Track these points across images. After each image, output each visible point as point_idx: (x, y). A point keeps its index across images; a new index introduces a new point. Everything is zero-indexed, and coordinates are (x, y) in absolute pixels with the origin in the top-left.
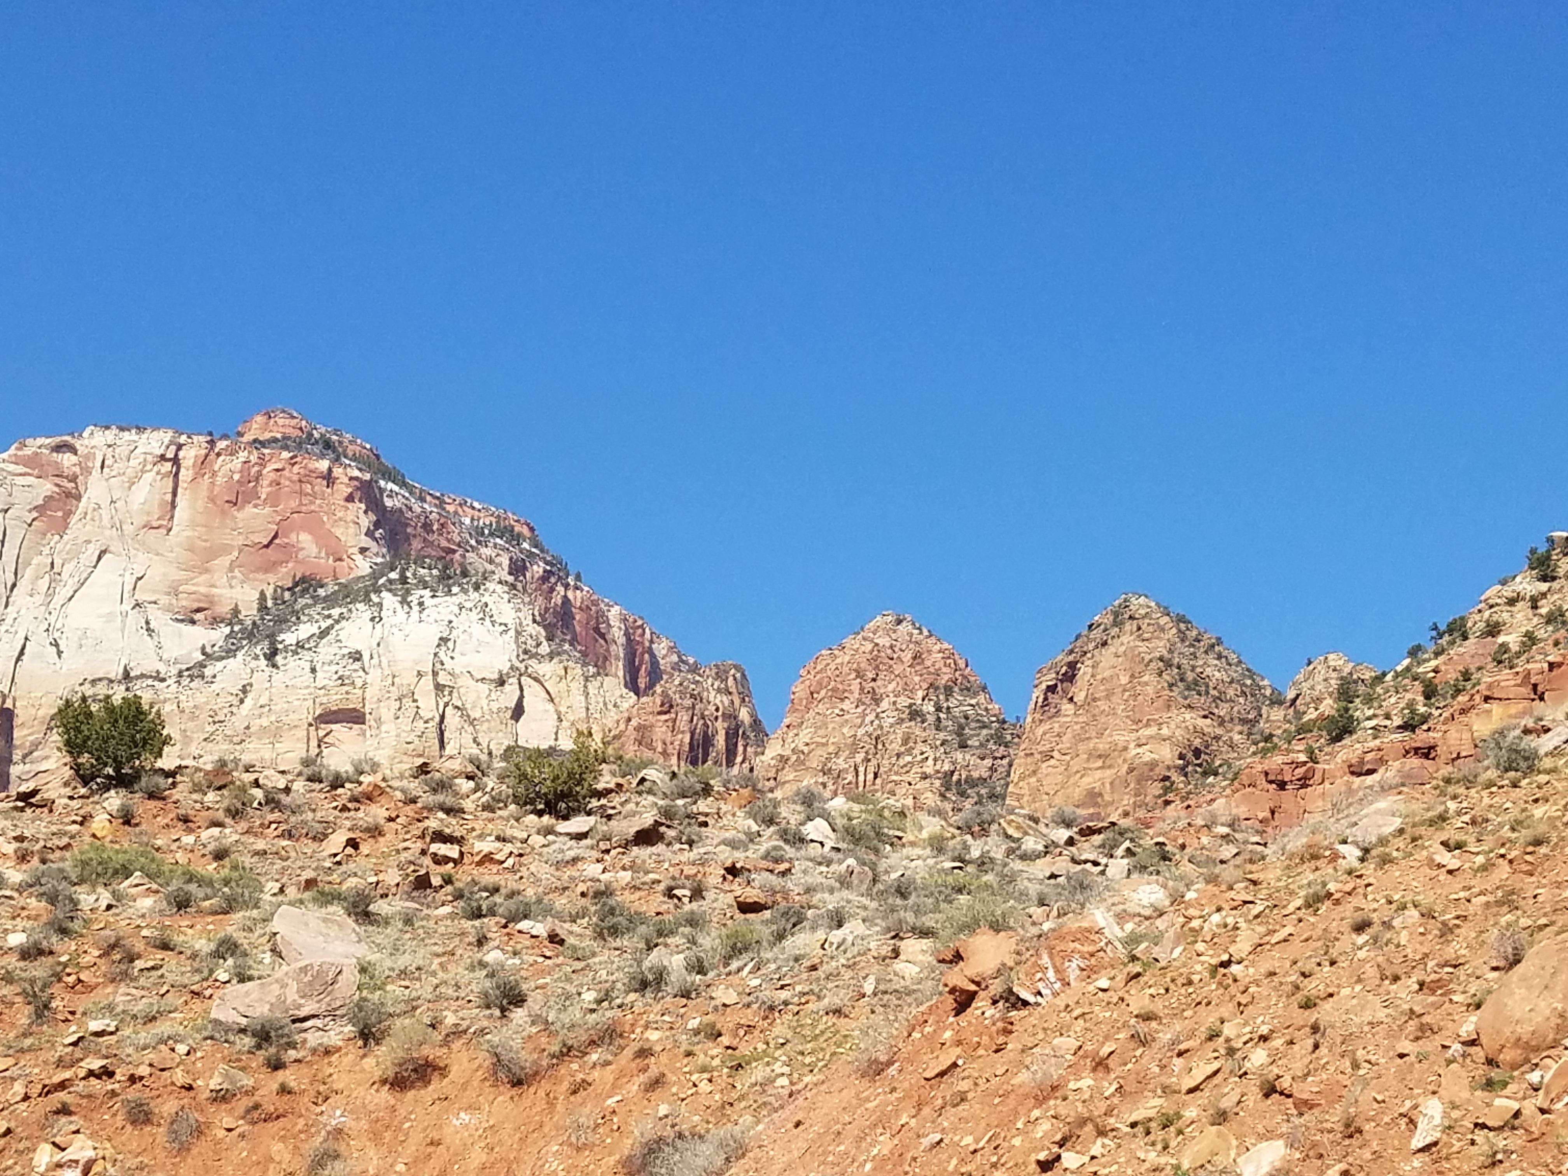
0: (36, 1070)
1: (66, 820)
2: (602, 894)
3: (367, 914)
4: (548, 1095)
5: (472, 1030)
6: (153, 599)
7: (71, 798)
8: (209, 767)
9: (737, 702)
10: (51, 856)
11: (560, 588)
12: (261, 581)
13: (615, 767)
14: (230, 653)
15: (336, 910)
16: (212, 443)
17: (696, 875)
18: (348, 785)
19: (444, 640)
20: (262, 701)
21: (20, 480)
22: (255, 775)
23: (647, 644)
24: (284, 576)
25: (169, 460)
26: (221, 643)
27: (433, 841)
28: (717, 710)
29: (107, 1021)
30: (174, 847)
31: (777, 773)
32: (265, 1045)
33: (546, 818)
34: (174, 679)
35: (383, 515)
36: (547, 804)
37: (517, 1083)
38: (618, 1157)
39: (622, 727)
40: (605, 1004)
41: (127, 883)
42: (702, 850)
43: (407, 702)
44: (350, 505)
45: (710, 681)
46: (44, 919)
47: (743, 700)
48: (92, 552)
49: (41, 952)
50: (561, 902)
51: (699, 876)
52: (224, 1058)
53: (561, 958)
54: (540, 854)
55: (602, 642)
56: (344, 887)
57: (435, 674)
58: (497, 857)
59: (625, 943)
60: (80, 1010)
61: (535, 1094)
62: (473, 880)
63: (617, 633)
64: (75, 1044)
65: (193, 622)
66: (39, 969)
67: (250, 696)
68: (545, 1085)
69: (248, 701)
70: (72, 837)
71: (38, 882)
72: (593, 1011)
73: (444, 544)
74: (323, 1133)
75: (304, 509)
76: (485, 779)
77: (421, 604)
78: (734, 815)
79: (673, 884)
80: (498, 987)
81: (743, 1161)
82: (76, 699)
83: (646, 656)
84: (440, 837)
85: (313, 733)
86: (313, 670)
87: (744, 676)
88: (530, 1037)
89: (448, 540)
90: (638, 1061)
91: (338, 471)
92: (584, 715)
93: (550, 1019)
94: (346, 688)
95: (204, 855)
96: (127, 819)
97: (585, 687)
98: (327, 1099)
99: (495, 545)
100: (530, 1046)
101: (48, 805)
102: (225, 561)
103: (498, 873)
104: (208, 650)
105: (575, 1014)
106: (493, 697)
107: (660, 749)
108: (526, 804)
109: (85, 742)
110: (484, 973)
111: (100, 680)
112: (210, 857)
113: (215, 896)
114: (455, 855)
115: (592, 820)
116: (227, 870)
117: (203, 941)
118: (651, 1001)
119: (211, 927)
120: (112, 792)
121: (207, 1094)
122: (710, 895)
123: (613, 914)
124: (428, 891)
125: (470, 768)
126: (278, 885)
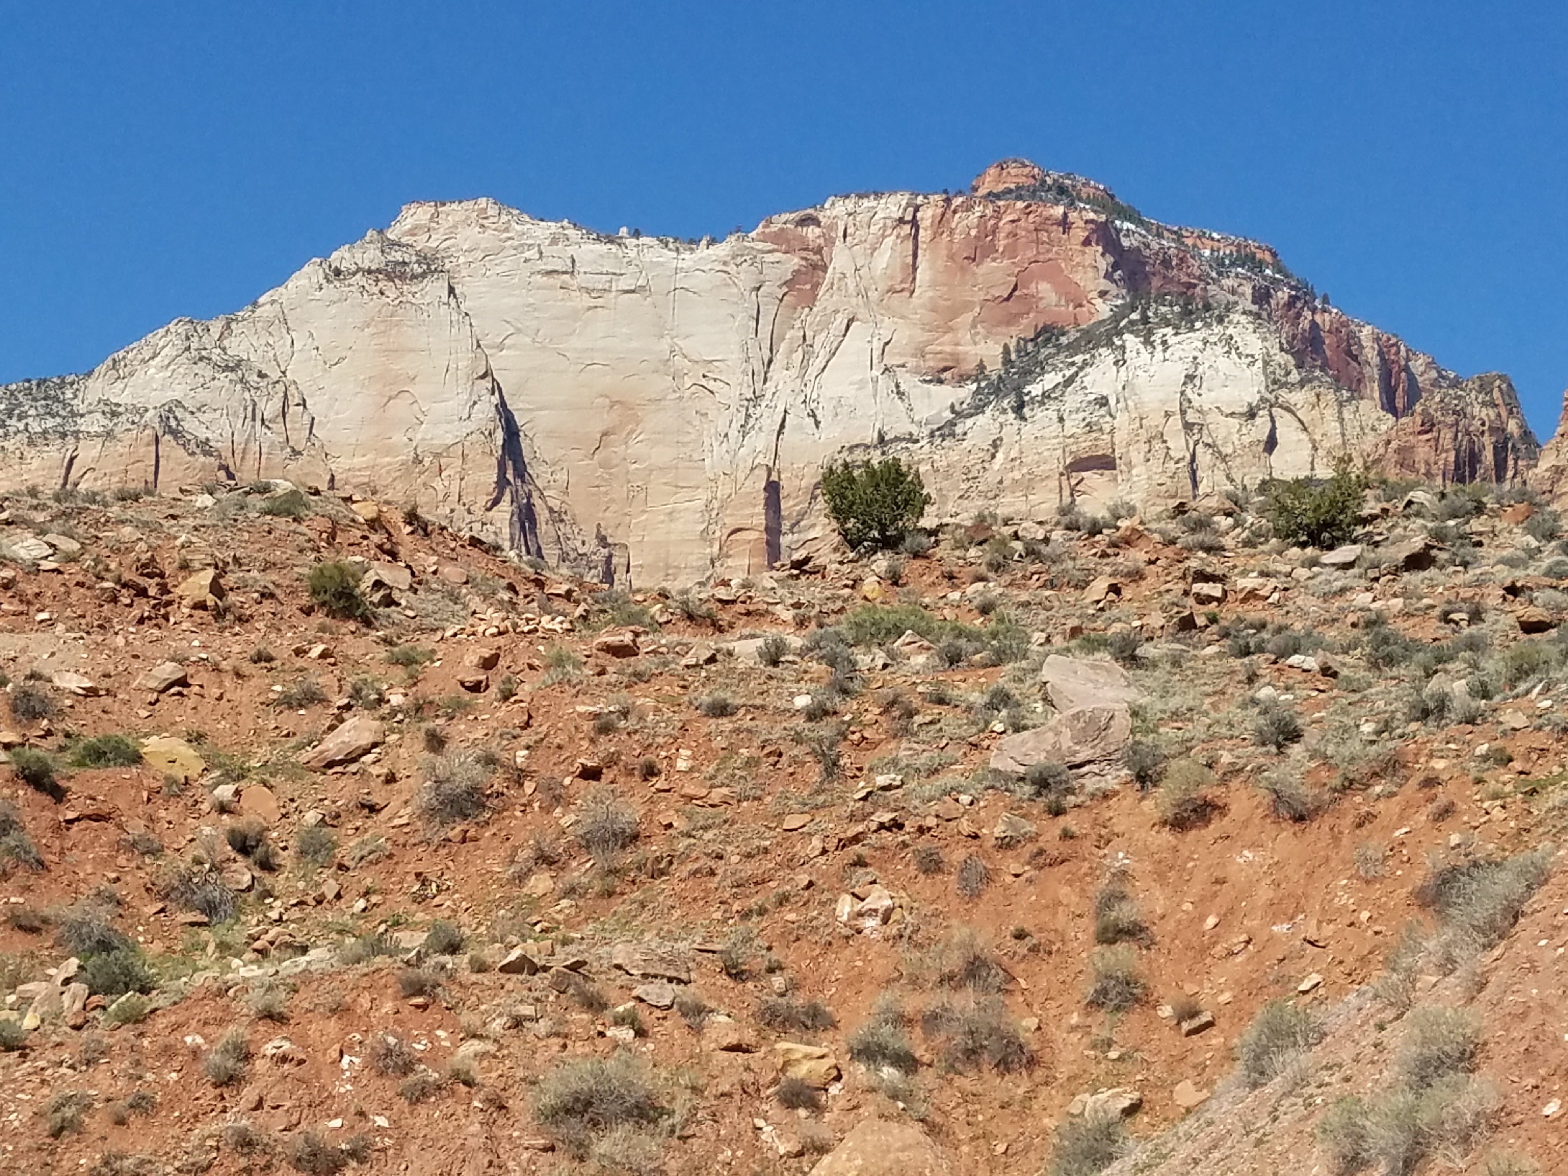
0: (831, 825)
1: (839, 585)
2: (1374, 623)
3: (1134, 658)
4: (1332, 829)
5: (1249, 768)
6: (901, 362)
7: (841, 563)
8: (969, 523)
9: (1504, 414)
10: (827, 621)
11: (1307, 313)
12: (1003, 334)
13: (1378, 492)
14: (979, 409)
15: (1104, 656)
16: (948, 201)
17: (1473, 597)
18: (1105, 531)
19: (1190, 378)
20: (1013, 455)
21: (770, 257)
22: (1014, 529)
23: (1403, 363)
24: (1025, 327)
25: (908, 222)
26: (968, 401)
27: (1195, 581)
28: (1483, 424)
29: (893, 776)
30: (941, 604)
31: (1552, 485)
32: (1044, 792)
33: (1309, 550)
34: (926, 440)
35: (1121, 256)
36: (1310, 535)
37: (1299, 818)
38: (1410, 889)
39: (1381, 451)
40: (1385, 735)
41: (899, 642)
42: (1478, 571)
43: (1157, 445)
44: (1087, 249)
45: (1473, 395)
46: (826, 681)
47: (1511, 412)
48: (841, 321)
49: (826, 713)
50: (1331, 634)
51: (1477, 598)
52: (1005, 806)
53: (1336, 691)
54: (1306, 587)
55: (1354, 364)
56: (1109, 633)
57: (1183, 412)
58: (1261, 593)
59: (1402, 672)
60: (867, 766)
61: (1318, 830)
62: (1238, 618)
63: (1371, 354)
64: (864, 799)
65: (941, 382)
66: (826, 729)
67: (1001, 450)
68: (1328, 820)
69: (1000, 456)
70: (845, 600)
71: (817, 646)
72: (1373, 742)
73: (1185, 279)
74: (1108, 875)
75: (1041, 258)
76: (1244, 514)
77: (1164, 343)
78: (1510, 532)
79: (1448, 608)
80: (1273, 724)
81: (1545, 888)
82: (838, 468)
83: (1403, 374)
84: (1203, 577)
85: (1065, 483)
86: (1061, 419)
87: (1510, 385)
88: (1308, 772)
89: (1189, 275)
90: (1426, 790)
91: (1073, 216)
92: (1340, 441)
93: (1329, 753)
94: (1094, 435)
95: (970, 611)
96: (895, 579)
97: (1340, 412)
98: (1109, 842)
99: (1237, 275)
100: (1310, 781)
101: (820, 571)
102: (968, 318)
103: (1263, 609)
104: (957, 408)
105: (1354, 747)
106: (1244, 431)
107: (1423, 471)
108: (1288, 536)
109: (850, 507)
110: (1257, 710)
111: (857, 446)
112: (976, 612)
113: (984, 649)
114: (1218, 593)
115: (1357, 549)
116: (993, 623)
117: (977, 694)
118: (1434, 729)
119: (983, 680)
120: (879, 554)
121: (994, 842)
122: (1489, 617)
123: (1387, 644)
124: (1194, 631)
125: (1228, 505)
126: (1044, 635)
